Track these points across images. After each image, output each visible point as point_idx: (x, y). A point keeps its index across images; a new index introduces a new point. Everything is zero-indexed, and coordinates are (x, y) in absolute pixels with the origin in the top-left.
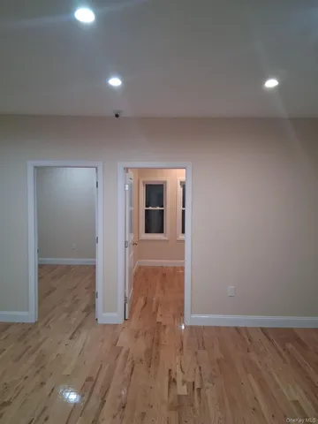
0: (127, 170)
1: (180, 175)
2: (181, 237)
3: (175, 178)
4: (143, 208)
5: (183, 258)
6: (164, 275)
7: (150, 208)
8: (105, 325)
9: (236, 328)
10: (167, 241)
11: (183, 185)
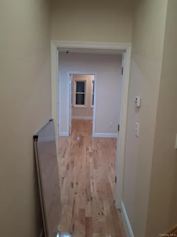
0: (70, 75)
1: (92, 78)
2: (92, 106)
3: (90, 79)
4: (75, 92)
5: (92, 116)
6: (84, 123)
7: (78, 93)
8: (62, 136)
9: (112, 138)
10: (86, 108)
11: (93, 82)
